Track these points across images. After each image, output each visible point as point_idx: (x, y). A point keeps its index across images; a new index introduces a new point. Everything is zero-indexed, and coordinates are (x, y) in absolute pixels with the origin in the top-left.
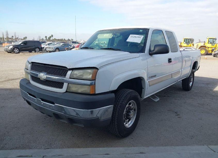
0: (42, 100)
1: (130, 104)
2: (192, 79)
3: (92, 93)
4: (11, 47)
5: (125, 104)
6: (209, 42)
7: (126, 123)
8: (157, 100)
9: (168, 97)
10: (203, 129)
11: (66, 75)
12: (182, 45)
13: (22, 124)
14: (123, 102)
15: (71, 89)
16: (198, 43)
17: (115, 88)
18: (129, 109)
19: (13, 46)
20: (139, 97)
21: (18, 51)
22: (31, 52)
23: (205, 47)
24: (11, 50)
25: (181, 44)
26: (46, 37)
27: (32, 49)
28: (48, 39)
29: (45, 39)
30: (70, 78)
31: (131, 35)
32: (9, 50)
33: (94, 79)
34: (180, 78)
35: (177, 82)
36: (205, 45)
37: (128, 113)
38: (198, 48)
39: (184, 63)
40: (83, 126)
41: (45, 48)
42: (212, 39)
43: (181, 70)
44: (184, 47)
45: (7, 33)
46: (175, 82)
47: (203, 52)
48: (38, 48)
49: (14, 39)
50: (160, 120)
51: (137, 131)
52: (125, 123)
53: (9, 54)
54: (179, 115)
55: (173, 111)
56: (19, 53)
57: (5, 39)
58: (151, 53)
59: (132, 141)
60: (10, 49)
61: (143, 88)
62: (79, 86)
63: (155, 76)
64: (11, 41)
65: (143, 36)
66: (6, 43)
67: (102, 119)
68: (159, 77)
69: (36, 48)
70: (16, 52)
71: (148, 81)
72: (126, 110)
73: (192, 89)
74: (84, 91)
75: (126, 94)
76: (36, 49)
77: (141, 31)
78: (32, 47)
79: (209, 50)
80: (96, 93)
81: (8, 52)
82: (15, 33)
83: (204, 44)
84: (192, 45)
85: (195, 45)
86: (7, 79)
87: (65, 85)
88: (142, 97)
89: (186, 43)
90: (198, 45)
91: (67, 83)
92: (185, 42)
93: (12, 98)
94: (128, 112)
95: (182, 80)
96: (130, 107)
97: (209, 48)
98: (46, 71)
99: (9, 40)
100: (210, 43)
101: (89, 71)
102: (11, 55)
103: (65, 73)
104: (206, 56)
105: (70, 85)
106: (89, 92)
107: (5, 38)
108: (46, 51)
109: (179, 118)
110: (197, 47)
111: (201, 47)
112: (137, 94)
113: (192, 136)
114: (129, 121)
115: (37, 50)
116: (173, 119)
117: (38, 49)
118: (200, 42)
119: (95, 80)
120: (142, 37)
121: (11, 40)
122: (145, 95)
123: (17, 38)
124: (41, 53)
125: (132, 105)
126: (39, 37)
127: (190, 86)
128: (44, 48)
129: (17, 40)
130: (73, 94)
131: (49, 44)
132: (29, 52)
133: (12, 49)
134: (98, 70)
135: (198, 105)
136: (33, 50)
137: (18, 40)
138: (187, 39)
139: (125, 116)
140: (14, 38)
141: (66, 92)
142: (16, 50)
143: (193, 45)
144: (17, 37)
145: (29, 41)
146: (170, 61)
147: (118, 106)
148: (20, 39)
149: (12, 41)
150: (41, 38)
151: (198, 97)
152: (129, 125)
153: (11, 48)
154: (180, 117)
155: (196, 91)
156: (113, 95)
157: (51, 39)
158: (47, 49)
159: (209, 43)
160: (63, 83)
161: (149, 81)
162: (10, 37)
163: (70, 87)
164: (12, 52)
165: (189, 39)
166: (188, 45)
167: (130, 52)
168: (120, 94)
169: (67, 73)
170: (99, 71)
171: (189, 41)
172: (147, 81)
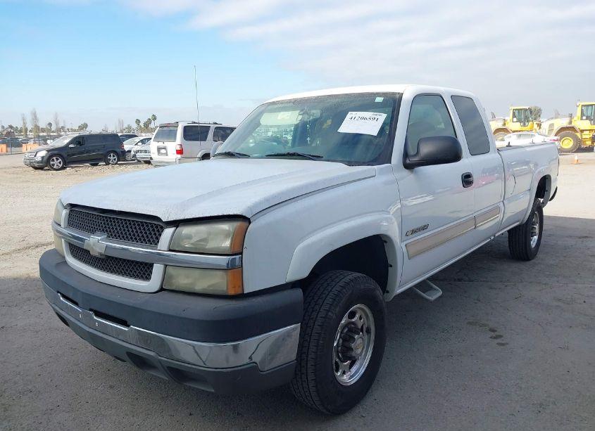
0: (96, 315)
1: (352, 315)
2: (537, 227)
3: (232, 292)
4: (43, 153)
5: (334, 317)
6: (582, 114)
7: (344, 373)
8: (435, 294)
9: (470, 281)
10: (572, 381)
11: (158, 242)
12: (507, 126)
13: (49, 380)
14: (329, 311)
15: (174, 281)
16: (552, 118)
17: (304, 273)
18: (350, 330)
19: (48, 151)
20: (379, 292)
21: (60, 163)
22: (96, 165)
23: (573, 129)
24: (41, 162)
25: (504, 124)
26: (138, 121)
27: (99, 157)
28: (143, 126)
29: (134, 126)
30: (170, 250)
31: (350, 115)
32: (38, 162)
33: (237, 251)
34: (500, 226)
35: (492, 238)
36: (573, 125)
37: (346, 344)
38: (555, 132)
39: (511, 182)
40: (213, 391)
41: (132, 153)
42: (590, 107)
43: (502, 204)
44: (514, 132)
45: (36, 117)
46: (487, 239)
47: (568, 143)
48: (115, 152)
49: (53, 132)
50: (445, 354)
51: (378, 393)
52: (339, 374)
53: (38, 172)
54: (501, 336)
55: (484, 325)
56: (63, 168)
57: (30, 131)
58: (408, 161)
59: (361, 424)
60: (40, 159)
61: (391, 266)
62: (197, 272)
63: (425, 228)
64: (45, 136)
65: (384, 116)
66: (31, 142)
67: (268, 367)
68: (436, 230)
69: (108, 153)
70: (55, 167)
71: (403, 245)
72: (341, 333)
73: (540, 255)
74: (211, 288)
75: (339, 289)
76: (110, 156)
77: (379, 100)
78: (99, 150)
79: (584, 137)
80: (246, 291)
81: (36, 168)
82: (56, 113)
83: (571, 123)
84: (535, 126)
85: (545, 126)
86: (24, 244)
87: (158, 270)
88: (388, 292)
89: (519, 121)
90: (552, 125)
91: (162, 266)
92: (515, 119)
93: (29, 300)
94: (347, 339)
95: (509, 231)
96: (353, 323)
97: (585, 132)
98: (107, 231)
99: (41, 134)
100: (587, 119)
101: (225, 227)
102: (42, 176)
103: (155, 234)
104: (577, 156)
105: (170, 270)
106: (225, 289)
107: (29, 129)
108: (136, 161)
109: (502, 347)
110: (551, 130)
111: (562, 129)
112: (372, 284)
113: (541, 405)
114: (351, 366)
115: (112, 158)
116: (483, 350)
117: (114, 156)
118: (557, 116)
119: (241, 253)
120: (382, 117)
121: (45, 134)
122: (398, 284)
123: (63, 127)
124: (123, 167)
125: (361, 318)
126: (121, 123)
127: (533, 246)
128: (130, 151)
129: (62, 133)
130: (181, 297)
131: (143, 142)
132: (91, 164)
133: (45, 159)
134: (250, 223)
135: (556, 303)
136: (100, 160)
137: (65, 132)
138: (521, 109)
139: (338, 352)
140: (53, 128)
141: (162, 289)
142: (57, 162)
143: (539, 125)
144: (61, 125)
145: (92, 137)
146: (467, 180)
147: (316, 326)
148: (68, 129)
149: (48, 136)
150: (125, 126)
151: (555, 278)
152: (352, 377)
153: (43, 157)
154: (503, 345)
155: (551, 262)
156: (298, 293)
157: (152, 126)
158: (139, 155)
159: (584, 118)
160: (152, 265)
161: (405, 243)
162: (42, 125)
163: (171, 277)
164: (46, 168)
165: (525, 110)
166: (524, 125)
167: (350, 164)
168: (322, 289)
169: (160, 235)
170: (251, 225)
171: (527, 116)
172: (400, 245)
